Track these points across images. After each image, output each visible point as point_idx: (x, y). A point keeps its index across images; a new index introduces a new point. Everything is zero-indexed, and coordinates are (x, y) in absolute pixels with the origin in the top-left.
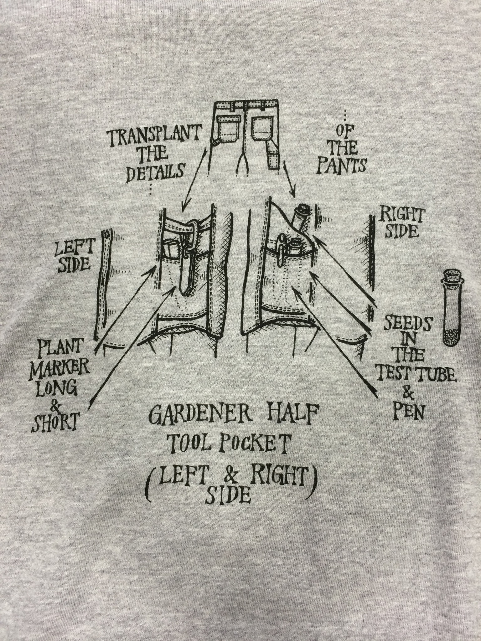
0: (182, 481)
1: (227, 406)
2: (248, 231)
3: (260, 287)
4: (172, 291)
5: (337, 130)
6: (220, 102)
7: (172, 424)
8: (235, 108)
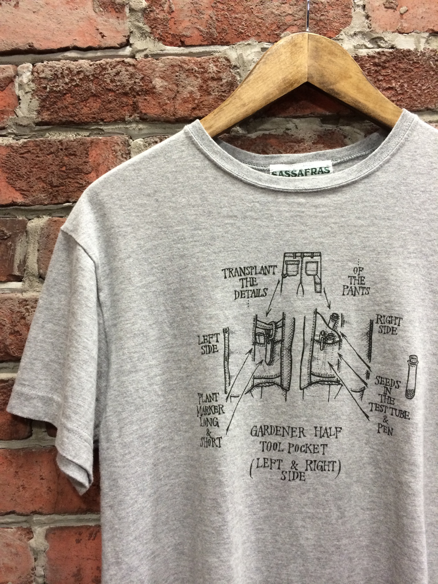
0: (268, 466)
1: (292, 428)
2: (304, 329)
3: (311, 362)
4: (261, 363)
5: (354, 271)
6: (287, 253)
7: (262, 436)
8: (296, 257)
